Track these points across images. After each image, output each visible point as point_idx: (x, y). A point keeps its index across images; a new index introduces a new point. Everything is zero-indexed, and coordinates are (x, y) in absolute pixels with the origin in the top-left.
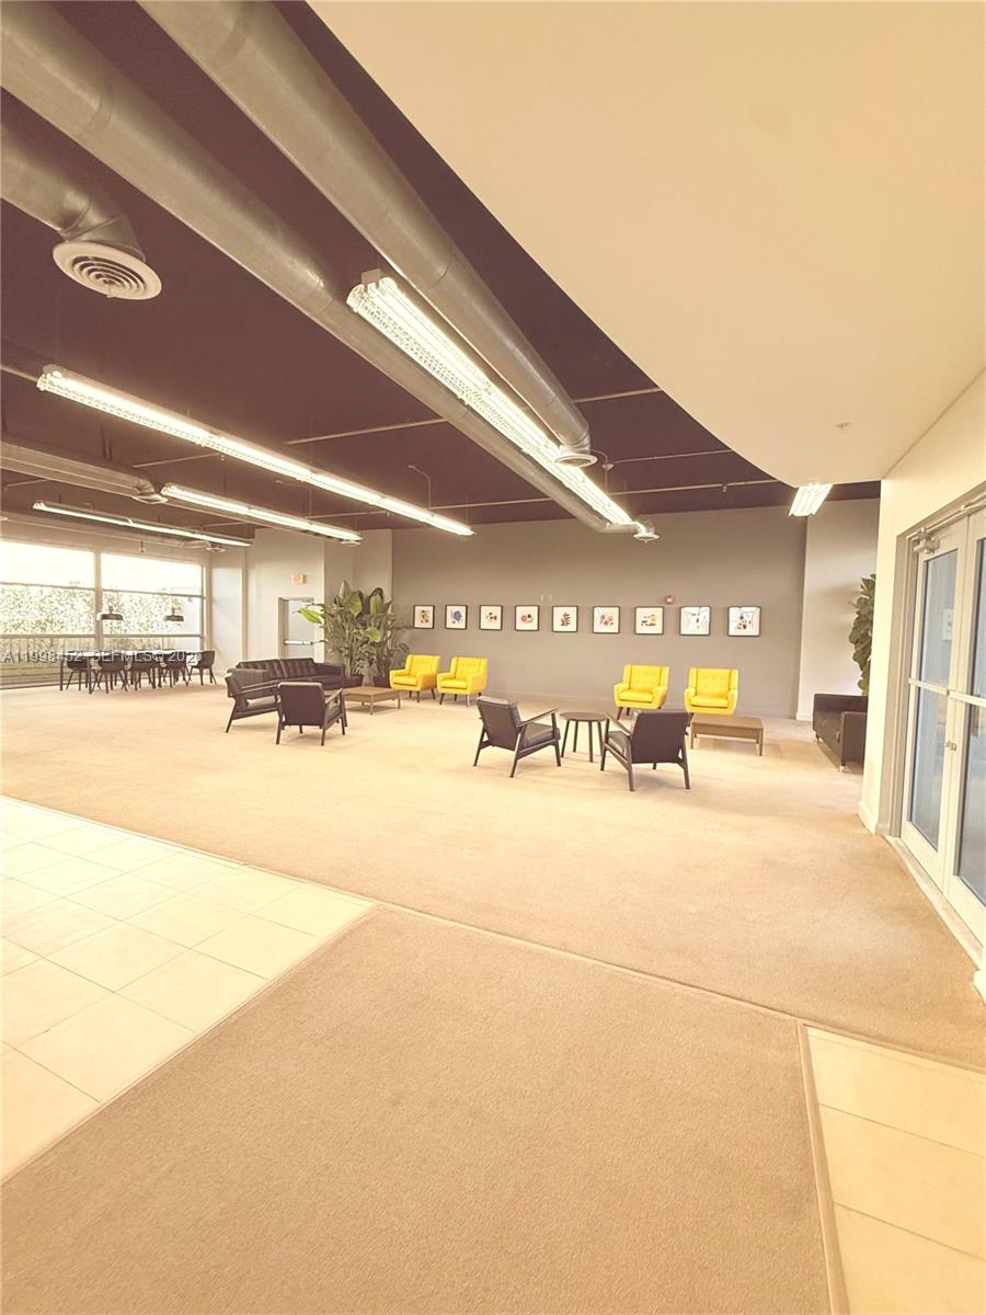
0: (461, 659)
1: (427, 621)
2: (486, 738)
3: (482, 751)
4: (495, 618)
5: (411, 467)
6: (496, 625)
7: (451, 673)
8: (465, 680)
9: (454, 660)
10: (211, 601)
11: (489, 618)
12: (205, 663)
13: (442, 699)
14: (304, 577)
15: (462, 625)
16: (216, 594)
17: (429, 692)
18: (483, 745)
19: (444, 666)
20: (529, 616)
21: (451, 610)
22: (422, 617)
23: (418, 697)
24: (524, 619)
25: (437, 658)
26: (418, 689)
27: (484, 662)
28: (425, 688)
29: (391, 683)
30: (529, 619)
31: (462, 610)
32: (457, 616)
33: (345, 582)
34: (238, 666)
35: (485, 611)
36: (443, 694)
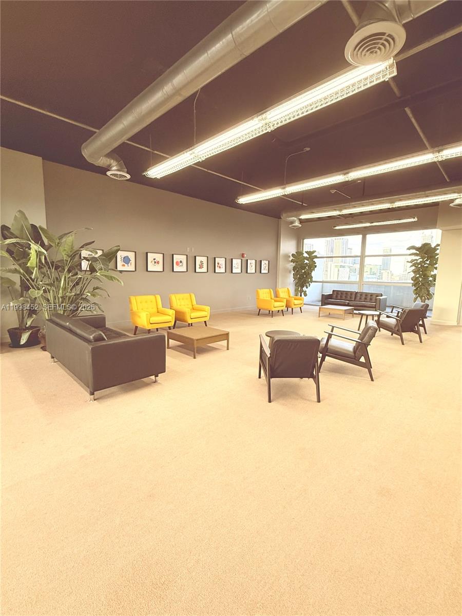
4: (158, 263)
6: (159, 268)
11: (155, 262)
15: (131, 267)
20: (181, 262)
21: (121, 254)
24: (178, 264)
30: (181, 264)
31: (132, 255)
32: (126, 260)
35: (151, 257)
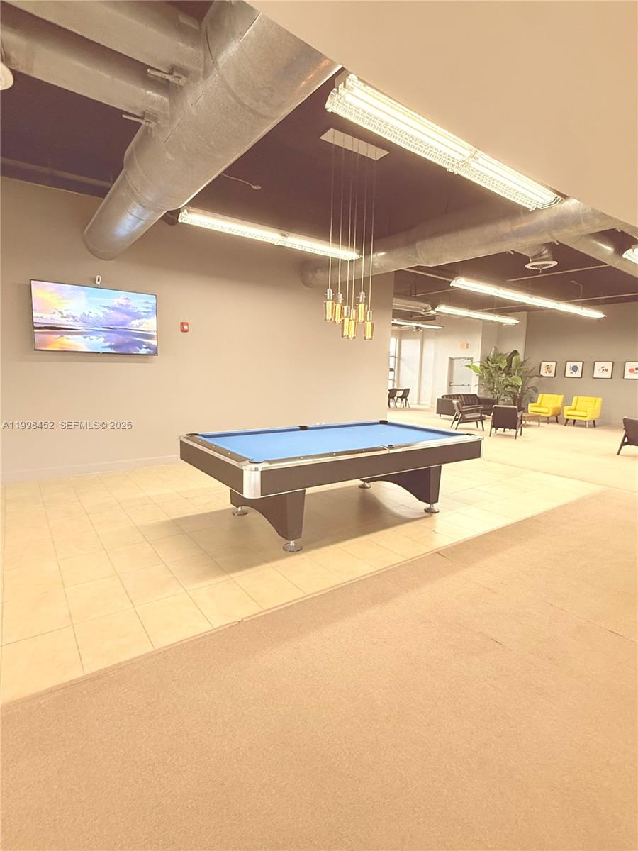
0: (580, 397)
1: (550, 372)
2: (626, 440)
3: (623, 447)
4: (607, 370)
5: (572, 281)
6: (608, 375)
7: (573, 407)
8: (586, 412)
9: (575, 398)
10: (399, 359)
11: (602, 370)
12: (405, 395)
13: (566, 422)
14: (468, 345)
15: (579, 375)
16: (402, 356)
17: (556, 418)
18: (623, 444)
19: (567, 402)
20: (636, 369)
21: (570, 365)
22: (548, 368)
23: (548, 421)
24: (632, 371)
25: (562, 396)
26: (549, 415)
27: (599, 400)
28: (552, 416)
29: (529, 411)
30: (636, 371)
31: (579, 365)
32: (575, 369)
33: (495, 347)
34: (443, 397)
35: (598, 365)
36: (567, 420)
